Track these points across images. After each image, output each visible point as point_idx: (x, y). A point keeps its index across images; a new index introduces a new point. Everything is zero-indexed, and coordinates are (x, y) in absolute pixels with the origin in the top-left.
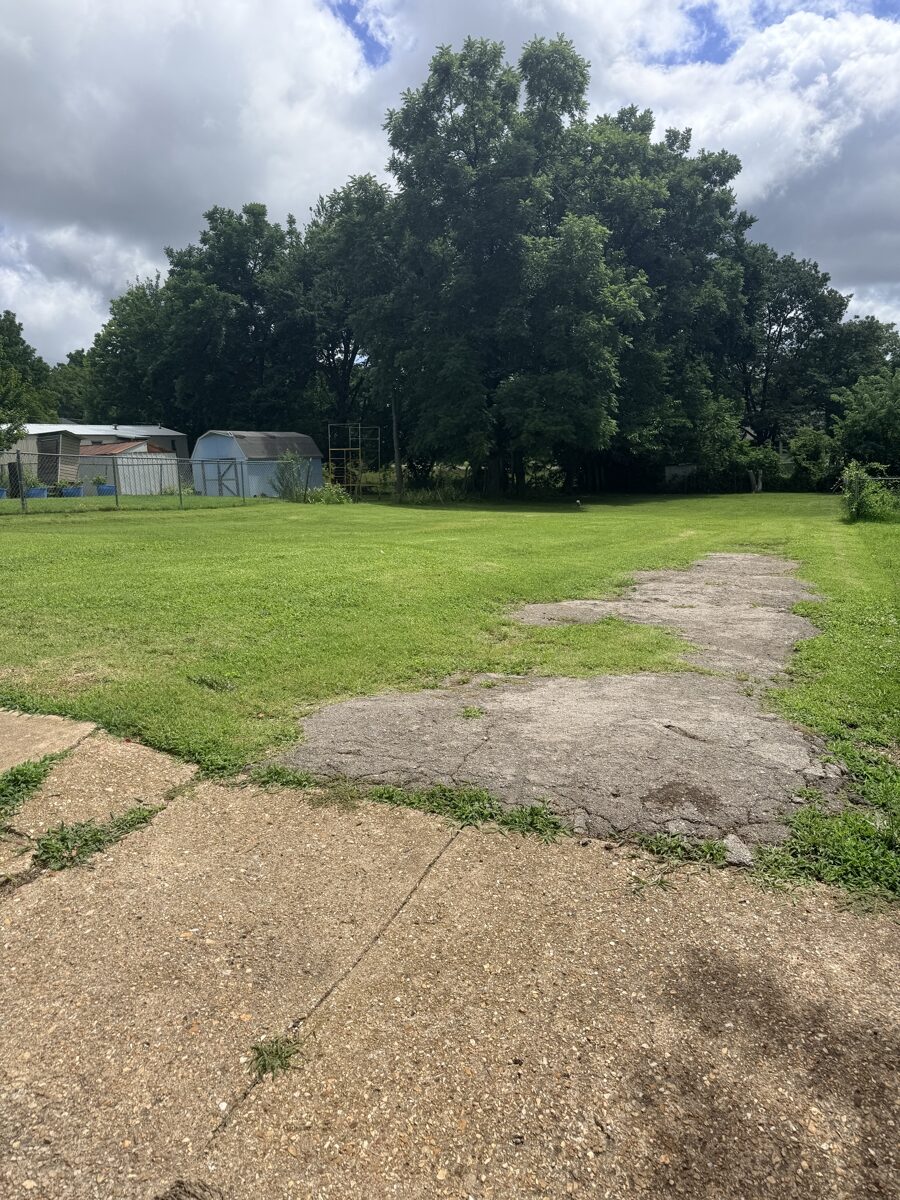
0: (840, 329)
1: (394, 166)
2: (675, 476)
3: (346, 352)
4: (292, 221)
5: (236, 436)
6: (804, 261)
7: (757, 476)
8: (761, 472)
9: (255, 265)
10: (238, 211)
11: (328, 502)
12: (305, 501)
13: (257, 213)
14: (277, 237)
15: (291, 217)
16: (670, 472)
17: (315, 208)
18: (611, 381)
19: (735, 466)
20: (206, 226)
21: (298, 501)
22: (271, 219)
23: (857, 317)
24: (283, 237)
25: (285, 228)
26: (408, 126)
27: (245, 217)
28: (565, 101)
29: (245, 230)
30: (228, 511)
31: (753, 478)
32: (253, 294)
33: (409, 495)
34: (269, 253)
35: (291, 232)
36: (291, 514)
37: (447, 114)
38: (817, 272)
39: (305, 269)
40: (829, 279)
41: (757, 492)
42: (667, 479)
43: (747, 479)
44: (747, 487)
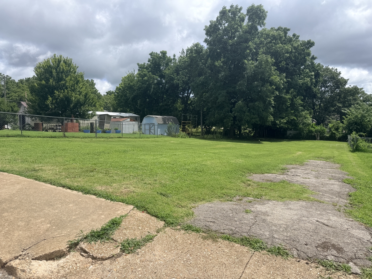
0: (345, 89)
1: (206, 41)
2: (290, 134)
3: (188, 93)
4: (174, 56)
5: (155, 117)
6: (332, 68)
8: (319, 134)
9: (163, 68)
10: (159, 52)
11: (182, 137)
12: (175, 137)
13: (164, 53)
14: (170, 60)
16: (289, 132)
17: (181, 52)
18: (271, 104)
19: (311, 132)
20: (150, 57)
21: (173, 137)
22: (168, 55)
23: (350, 86)
24: (171, 60)
25: (172, 57)
26: (211, 29)
27: (160, 54)
28: (259, 22)
29: (161, 58)
30: (153, 139)
31: (316, 136)
32: (162, 76)
33: (206, 136)
34: (167, 64)
35: (174, 59)
36: (171, 141)
37: (223, 26)
38: (337, 71)
39: (177, 70)
40: (341, 74)
41: (318, 140)
42: (288, 135)
43: (315, 136)
44: (314, 138)
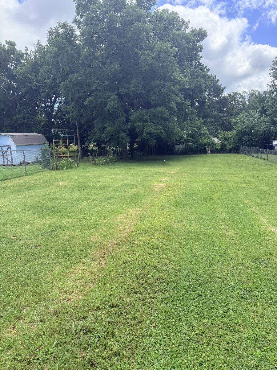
0: (223, 98)
1: (76, 21)
2: (179, 148)
3: (51, 102)
5: (10, 136)
7: (208, 148)
8: (209, 147)
10: (4, 43)
13: (11, 44)
14: (21, 56)
15: (26, 48)
17: (36, 44)
18: (175, 112)
19: (200, 144)
21: (54, 169)
22: (17, 47)
24: (23, 55)
25: (24, 51)
27: (7, 46)
38: (216, 78)
41: (209, 154)
42: (176, 150)
43: (205, 149)
44: (205, 152)
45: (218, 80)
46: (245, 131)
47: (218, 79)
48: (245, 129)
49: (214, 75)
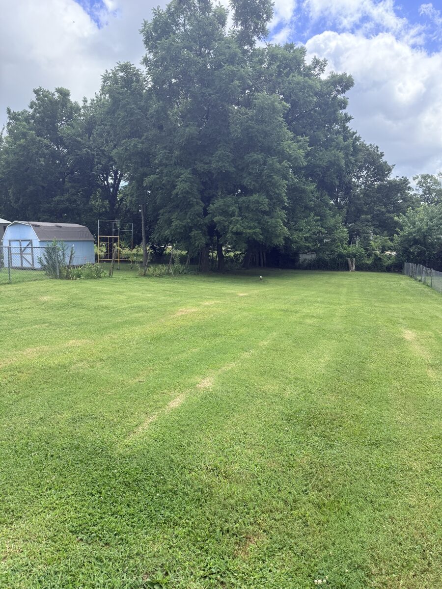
0: (390, 182)
1: (146, 61)
2: (305, 260)
3: (115, 179)
4: (85, 101)
5: (33, 225)
6: (371, 145)
8: (354, 259)
9: (61, 125)
10: (52, 90)
12: (67, 278)
13: (64, 94)
14: (76, 109)
15: (85, 98)
16: (302, 257)
18: (282, 202)
19: (340, 256)
22: (73, 98)
23: (397, 177)
24: (79, 110)
25: (81, 104)
26: (156, 32)
27: (57, 95)
31: (350, 263)
34: (69, 117)
35: (84, 107)
41: (352, 271)
42: (300, 261)
43: (347, 264)
44: (346, 268)
45: (382, 155)
46: (414, 237)
47: (382, 153)
48: (414, 235)
49: (375, 146)
